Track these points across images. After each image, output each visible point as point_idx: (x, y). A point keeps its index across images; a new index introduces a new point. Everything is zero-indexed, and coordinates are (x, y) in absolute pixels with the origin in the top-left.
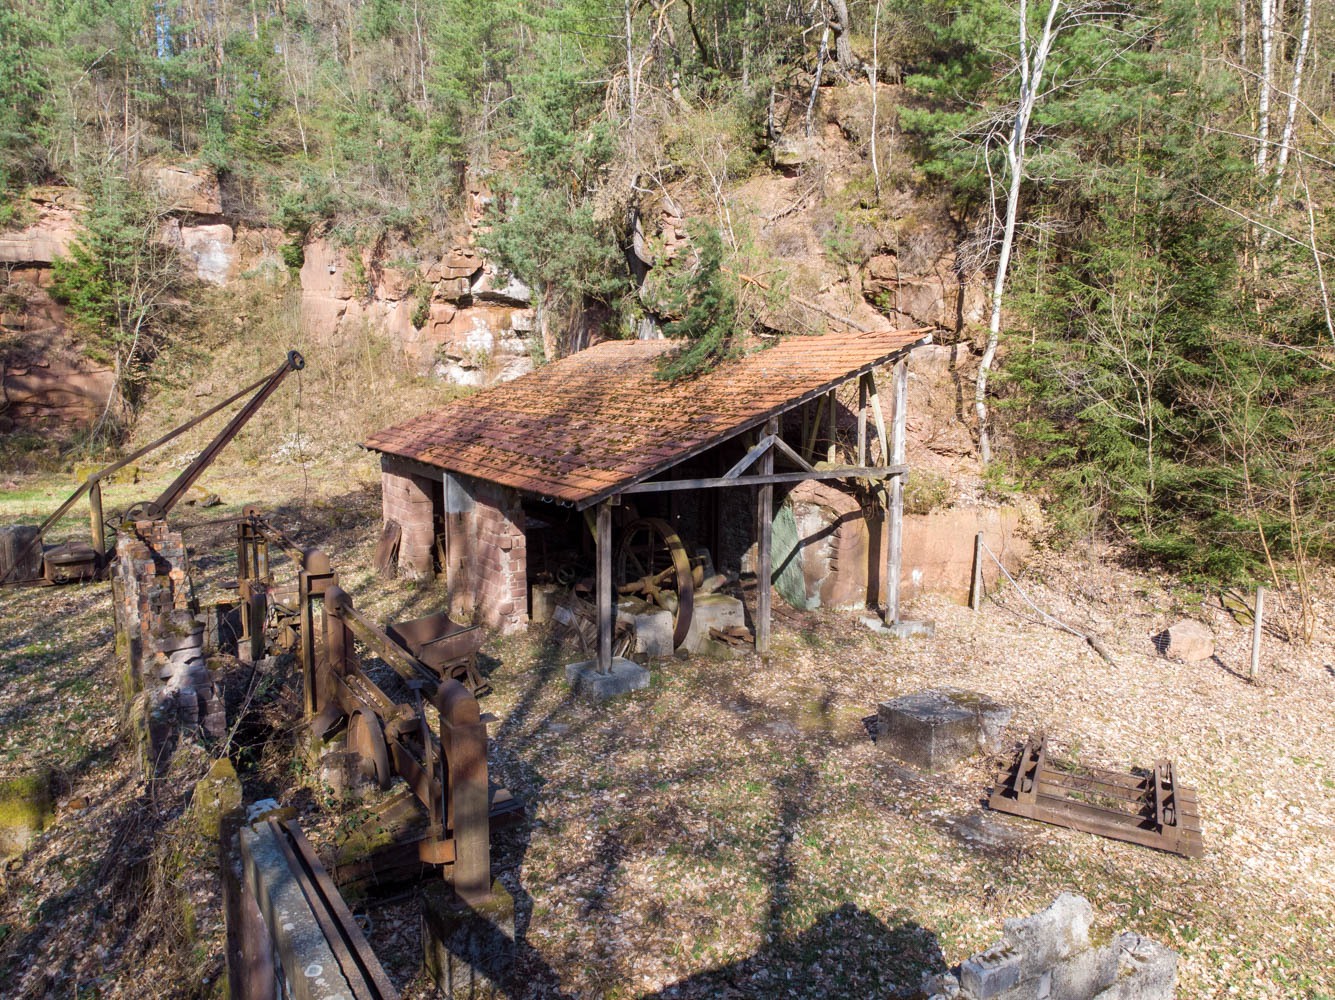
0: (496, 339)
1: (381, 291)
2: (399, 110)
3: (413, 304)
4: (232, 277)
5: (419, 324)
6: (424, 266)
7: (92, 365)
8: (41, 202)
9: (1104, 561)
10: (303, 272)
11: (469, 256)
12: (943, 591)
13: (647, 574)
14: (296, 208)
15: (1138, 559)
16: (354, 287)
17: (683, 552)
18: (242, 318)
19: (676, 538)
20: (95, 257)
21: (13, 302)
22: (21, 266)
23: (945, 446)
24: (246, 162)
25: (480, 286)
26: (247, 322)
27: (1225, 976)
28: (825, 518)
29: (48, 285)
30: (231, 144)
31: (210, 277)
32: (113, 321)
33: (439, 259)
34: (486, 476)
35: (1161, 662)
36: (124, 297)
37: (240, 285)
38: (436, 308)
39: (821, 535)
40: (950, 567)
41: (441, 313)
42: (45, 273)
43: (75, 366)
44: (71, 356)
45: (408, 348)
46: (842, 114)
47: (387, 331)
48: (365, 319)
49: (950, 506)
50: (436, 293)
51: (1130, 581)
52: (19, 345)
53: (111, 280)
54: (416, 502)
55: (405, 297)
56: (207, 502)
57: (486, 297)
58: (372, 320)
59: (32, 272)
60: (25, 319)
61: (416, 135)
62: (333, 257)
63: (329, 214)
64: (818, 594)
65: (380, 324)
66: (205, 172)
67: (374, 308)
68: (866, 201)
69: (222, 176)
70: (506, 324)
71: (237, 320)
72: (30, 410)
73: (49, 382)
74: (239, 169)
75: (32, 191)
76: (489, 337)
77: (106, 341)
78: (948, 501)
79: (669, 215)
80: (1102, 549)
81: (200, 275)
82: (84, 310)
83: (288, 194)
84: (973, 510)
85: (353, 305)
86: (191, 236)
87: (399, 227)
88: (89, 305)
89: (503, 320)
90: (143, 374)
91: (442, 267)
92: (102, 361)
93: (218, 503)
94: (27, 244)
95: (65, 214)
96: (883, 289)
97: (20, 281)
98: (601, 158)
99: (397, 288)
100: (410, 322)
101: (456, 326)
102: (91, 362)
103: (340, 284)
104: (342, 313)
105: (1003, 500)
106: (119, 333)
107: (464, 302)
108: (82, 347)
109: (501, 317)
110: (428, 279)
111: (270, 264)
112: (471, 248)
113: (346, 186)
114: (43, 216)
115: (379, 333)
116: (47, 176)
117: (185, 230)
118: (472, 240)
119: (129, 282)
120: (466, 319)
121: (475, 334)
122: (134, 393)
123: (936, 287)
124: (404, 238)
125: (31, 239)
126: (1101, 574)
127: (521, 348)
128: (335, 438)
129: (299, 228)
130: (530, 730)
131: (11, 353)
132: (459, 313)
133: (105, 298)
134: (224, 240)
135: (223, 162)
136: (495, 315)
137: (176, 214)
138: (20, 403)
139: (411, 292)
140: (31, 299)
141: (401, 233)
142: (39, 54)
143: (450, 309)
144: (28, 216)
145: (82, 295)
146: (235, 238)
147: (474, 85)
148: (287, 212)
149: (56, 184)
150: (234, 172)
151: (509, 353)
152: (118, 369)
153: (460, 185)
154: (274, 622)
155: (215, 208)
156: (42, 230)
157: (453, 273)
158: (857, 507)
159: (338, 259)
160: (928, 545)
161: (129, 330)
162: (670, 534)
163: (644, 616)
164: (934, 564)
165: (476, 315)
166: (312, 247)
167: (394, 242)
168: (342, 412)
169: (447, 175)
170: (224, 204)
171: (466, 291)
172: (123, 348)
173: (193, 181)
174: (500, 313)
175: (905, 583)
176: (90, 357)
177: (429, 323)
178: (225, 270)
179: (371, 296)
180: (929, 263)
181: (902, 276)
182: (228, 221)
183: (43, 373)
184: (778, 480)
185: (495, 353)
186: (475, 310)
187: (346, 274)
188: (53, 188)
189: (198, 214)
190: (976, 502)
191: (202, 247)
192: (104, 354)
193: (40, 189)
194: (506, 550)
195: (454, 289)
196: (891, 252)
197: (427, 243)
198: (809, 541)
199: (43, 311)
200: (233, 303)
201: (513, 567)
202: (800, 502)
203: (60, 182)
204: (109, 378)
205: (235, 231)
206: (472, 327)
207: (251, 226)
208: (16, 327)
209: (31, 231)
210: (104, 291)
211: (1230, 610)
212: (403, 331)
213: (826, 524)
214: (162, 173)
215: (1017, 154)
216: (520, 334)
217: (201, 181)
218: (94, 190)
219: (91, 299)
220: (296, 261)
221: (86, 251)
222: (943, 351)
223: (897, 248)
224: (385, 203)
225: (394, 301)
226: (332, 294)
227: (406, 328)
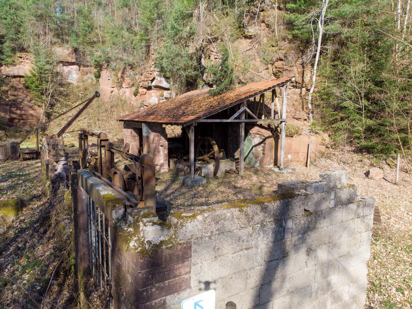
0: (159, 100)
1: (124, 85)
2: (129, 29)
3: (134, 89)
4: (78, 82)
5: (135, 95)
6: (137, 77)
7: (36, 107)
8: (21, 58)
9: (349, 151)
10: (100, 80)
11: (151, 74)
12: (298, 162)
13: (205, 154)
14: (98, 60)
15: (360, 150)
16: (116, 84)
17: (216, 146)
18: (82, 94)
19: (214, 142)
20: (37, 74)
21: (12, 88)
22: (15, 77)
23: (299, 117)
24: (83, 46)
25: (154, 83)
26: (83, 95)
27: (389, 250)
28: (261, 138)
29: (23, 83)
30: (79, 41)
31: (72, 82)
32: (42, 94)
33: (142, 75)
34: (155, 121)
35: (367, 179)
36: (46, 86)
37: (81, 84)
38: (141, 90)
39: (260, 144)
40: (300, 154)
41: (142, 91)
42: (22, 79)
43: (31, 107)
44: (30, 104)
45: (132, 102)
46: (266, 20)
47: (126, 97)
48: (119, 94)
49: (300, 134)
50: (141, 85)
51: (357, 157)
52: (14, 101)
53: (42, 81)
54: (134, 136)
55: (131, 87)
56: (71, 146)
57: (156, 87)
58: (121, 94)
59: (18, 79)
60: (16, 93)
61: (135, 37)
62: (109, 75)
63: (108, 62)
64: (258, 162)
65: (123, 95)
66: (71, 49)
67: (122, 90)
68: (274, 45)
69: (76, 50)
70: (162, 95)
71: (80, 95)
72: (17, 121)
73: (23, 112)
74: (81, 48)
75: (18, 54)
76: (157, 99)
77: (40, 100)
78: (300, 133)
79: (212, 52)
80: (348, 148)
81: (69, 81)
82: (34, 90)
83: (95, 56)
84: (307, 136)
85: (115, 89)
86: (66, 69)
87: (129, 65)
88: (35, 88)
89: (161, 94)
90: (51, 110)
91: (143, 77)
92: (39, 106)
93: (74, 146)
94: (17, 70)
95: (28, 61)
96: (279, 71)
97: (15, 81)
98: (191, 34)
99: (129, 84)
100: (133, 94)
101: (147, 96)
102: (36, 106)
103: (111, 83)
104: (112, 92)
105: (316, 133)
106: (44, 98)
107: (149, 88)
108: (33, 102)
109: (161, 93)
110: (138, 81)
111: (90, 78)
112: (151, 71)
113: (113, 52)
114: (22, 62)
115: (123, 98)
116: (23, 50)
117: (65, 67)
118: (152, 69)
119: (47, 82)
120: (150, 94)
121: (153, 98)
122: (48, 116)
123: (296, 70)
124: (131, 69)
125: (18, 69)
126: (347, 156)
128: (110, 129)
129: (99, 66)
130: (169, 193)
131: (11, 103)
132: (148, 92)
133: (40, 87)
134: (76, 70)
135: (76, 46)
136: (159, 92)
137: (62, 62)
138: (14, 119)
139: (133, 85)
140: (18, 87)
141: (130, 67)
142: (21, 13)
143: (145, 90)
144: (17, 62)
145: (33, 86)
146: (79, 70)
147: (152, 21)
148: (95, 61)
149: (25, 52)
150: (80, 49)
152: (44, 108)
153: (148, 52)
154: (90, 158)
155: (74, 60)
156: (21, 66)
157: (146, 79)
158: (271, 134)
159: (111, 75)
160: (293, 147)
161: (47, 97)
162: (212, 141)
163: (204, 165)
164: (295, 153)
165: (153, 92)
166: (102, 72)
167: (128, 70)
168: (112, 122)
169: (144, 49)
170: (76, 59)
171: (150, 85)
172: (45, 102)
173: (67, 52)
174: (161, 92)
175: (286, 159)
176: (36, 105)
177: (138, 94)
178: (76, 79)
179: (121, 87)
180: (293, 63)
181: (285, 67)
182: (78, 64)
183: (21, 109)
184: (246, 121)
186: (153, 91)
187: (113, 80)
188: (25, 53)
189: (68, 62)
190: (308, 134)
191: (69, 72)
192: (40, 104)
193: (21, 54)
194: (162, 146)
195: (146, 84)
196: (281, 60)
197: (138, 70)
198: (256, 146)
199: (21, 91)
200: (79, 89)
201: (164, 152)
202: (253, 133)
203: (27, 52)
204: (41, 112)
205: (80, 68)
206: (152, 96)
207: (84, 66)
208: (13, 95)
209: (18, 66)
210: (40, 85)
211: (389, 165)
212: (131, 97)
213: (261, 140)
214: (58, 49)
215: (321, 24)
216: (166, 98)
217: (69, 52)
218: (37, 54)
219: (35, 87)
220: (98, 76)
221: (35, 73)
222: (298, 91)
223: (283, 58)
224: (125, 58)
225: (128, 88)
226: (109, 86)
227: (132, 96)
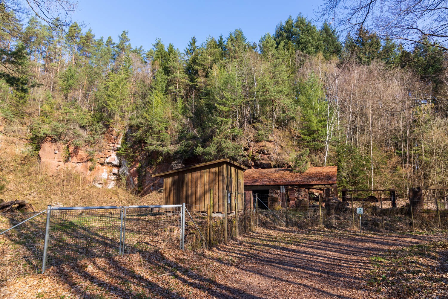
0: (108, 176)
1: (73, 160)
5: (91, 170)
6: (96, 153)
10: (41, 152)
11: (109, 152)
16: (63, 158)
25: (108, 160)
33: (101, 152)
38: (97, 165)
41: (98, 167)
45: (87, 177)
47: (77, 172)
48: (67, 168)
50: (98, 162)
55: (86, 162)
57: (108, 163)
58: (70, 168)
62: (56, 148)
65: (73, 170)
67: (70, 165)
70: (111, 172)
76: (107, 175)
85: (62, 163)
89: (111, 170)
91: (101, 154)
99: (82, 159)
100: (88, 169)
101: (100, 171)
103: (59, 157)
104: (59, 166)
107: (103, 164)
110: (97, 157)
115: (74, 172)
120: (103, 169)
121: (104, 174)
124: (87, 145)
127: (113, 179)
132: (101, 168)
139: (88, 160)
143: (100, 166)
151: (110, 180)
157: (104, 156)
159: (59, 149)
165: (105, 168)
166: (44, 144)
171: (105, 161)
174: (110, 168)
177: (94, 170)
179: (68, 161)
185: (108, 179)
187: (61, 154)
195: (103, 160)
206: (103, 172)
216: (114, 174)
225: (80, 163)
226: (56, 159)
227: (87, 171)
